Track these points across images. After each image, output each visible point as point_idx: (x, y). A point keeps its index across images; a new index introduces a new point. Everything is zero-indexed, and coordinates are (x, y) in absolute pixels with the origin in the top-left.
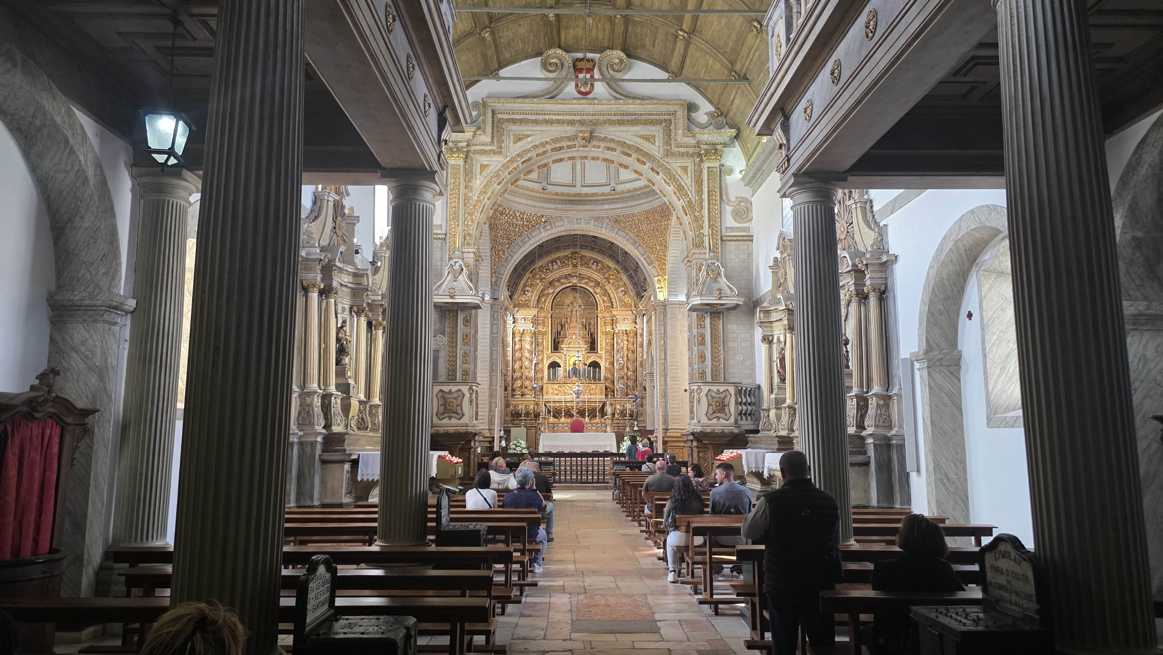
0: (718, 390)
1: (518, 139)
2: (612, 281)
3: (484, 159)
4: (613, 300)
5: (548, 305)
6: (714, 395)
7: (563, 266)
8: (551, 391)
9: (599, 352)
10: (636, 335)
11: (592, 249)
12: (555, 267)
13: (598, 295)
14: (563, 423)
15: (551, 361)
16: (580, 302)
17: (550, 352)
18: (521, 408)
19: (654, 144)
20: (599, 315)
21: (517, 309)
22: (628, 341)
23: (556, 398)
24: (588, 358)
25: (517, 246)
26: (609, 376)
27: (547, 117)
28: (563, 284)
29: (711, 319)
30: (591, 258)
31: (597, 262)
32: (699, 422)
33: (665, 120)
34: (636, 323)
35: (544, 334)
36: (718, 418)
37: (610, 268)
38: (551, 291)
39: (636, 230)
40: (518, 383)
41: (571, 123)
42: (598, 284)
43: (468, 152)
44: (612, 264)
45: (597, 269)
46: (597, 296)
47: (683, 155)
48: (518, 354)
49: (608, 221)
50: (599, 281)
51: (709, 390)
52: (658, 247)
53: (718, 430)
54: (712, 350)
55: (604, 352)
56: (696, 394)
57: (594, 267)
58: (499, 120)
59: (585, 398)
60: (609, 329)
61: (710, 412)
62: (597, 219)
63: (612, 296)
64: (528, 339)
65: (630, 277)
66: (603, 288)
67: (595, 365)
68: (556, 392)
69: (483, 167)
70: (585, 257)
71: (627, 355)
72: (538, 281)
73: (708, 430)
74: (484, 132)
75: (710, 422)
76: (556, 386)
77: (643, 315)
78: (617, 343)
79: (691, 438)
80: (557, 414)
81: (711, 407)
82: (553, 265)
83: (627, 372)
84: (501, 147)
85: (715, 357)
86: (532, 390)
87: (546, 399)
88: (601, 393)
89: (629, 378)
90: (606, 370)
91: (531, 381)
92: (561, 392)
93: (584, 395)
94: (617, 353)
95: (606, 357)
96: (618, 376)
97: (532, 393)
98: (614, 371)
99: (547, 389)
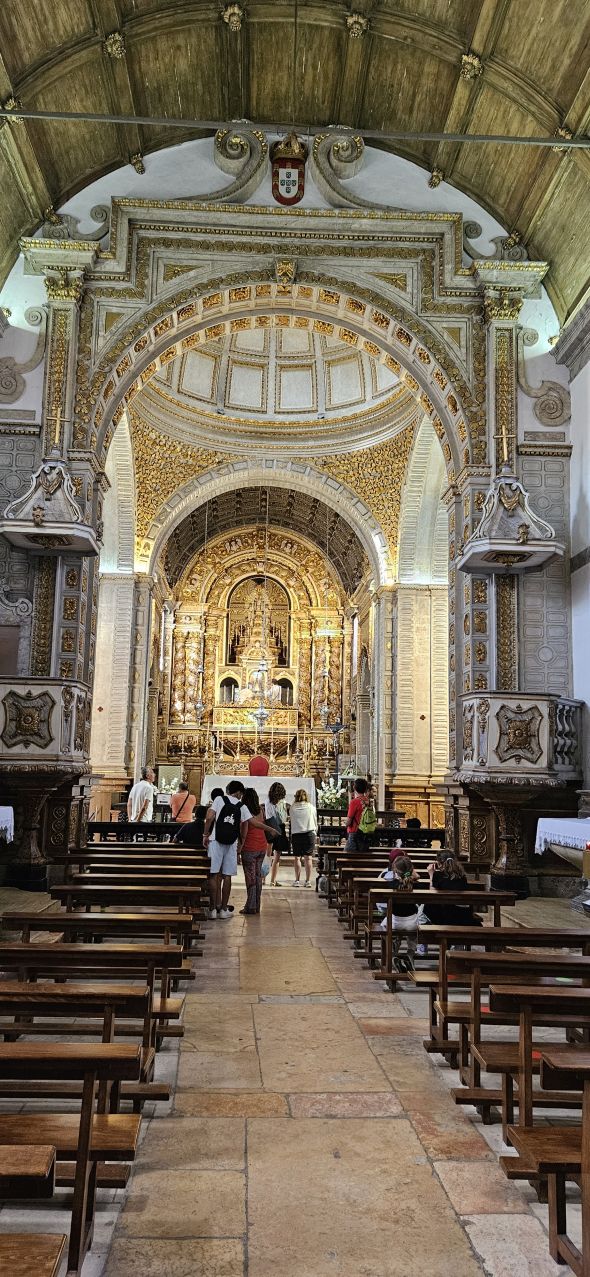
0: (519, 707)
1: (172, 272)
2: (311, 570)
3: (113, 305)
4: (312, 596)
5: (223, 601)
6: (511, 715)
7: (245, 547)
8: (223, 718)
10: (343, 644)
11: (286, 525)
12: (234, 548)
13: (292, 589)
14: (238, 762)
15: (224, 676)
16: (267, 601)
18: (182, 739)
19: (404, 288)
20: (293, 616)
21: (179, 603)
22: (331, 652)
23: (230, 727)
24: (276, 673)
25: (177, 498)
26: (304, 699)
27: (224, 238)
28: (244, 572)
29: (497, 586)
30: (283, 538)
31: (292, 543)
32: (483, 764)
33: (424, 251)
34: (343, 628)
35: (216, 639)
36: (519, 758)
37: (309, 551)
38: (228, 581)
39: (353, 479)
41: (265, 249)
42: (291, 573)
43: (86, 292)
44: (311, 546)
45: (291, 553)
46: (290, 591)
47: (450, 309)
48: (180, 666)
49: (313, 464)
50: (294, 569)
51: (503, 707)
52: (386, 504)
53: (519, 779)
54: (498, 641)
56: (477, 714)
57: (287, 550)
58: (141, 240)
59: (270, 728)
60: (305, 635)
61: (504, 746)
62: (296, 461)
63: (311, 590)
64: (195, 645)
65: (337, 565)
66: (299, 578)
67: (285, 684)
68: (231, 719)
69: (111, 317)
70: (275, 535)
71: (330, 672)
72: (210, 567)
73: (501, 779)
74: (114, 254)
75: (504, 764)
76: (231, 711)
77: (354, 617)
78: (317, 655)
79: (460, 791)
80: (229, 749)
81: (506, 737)
82: (231, 545)
83: (329, 695)
84: (143, 286)
85: (502, 652)
86: (198, 716)
87: (215, 727)
88: (293, 722)
89: (331, 703)
90: (300, 690)
91: (197, 703)
92: (237, 719)
93: (269, 723)
94: (316, 667)
95: (301, 673)
96: (316, 699)
97: (198, 720)
98: (311, 692)
99: (218, 714)
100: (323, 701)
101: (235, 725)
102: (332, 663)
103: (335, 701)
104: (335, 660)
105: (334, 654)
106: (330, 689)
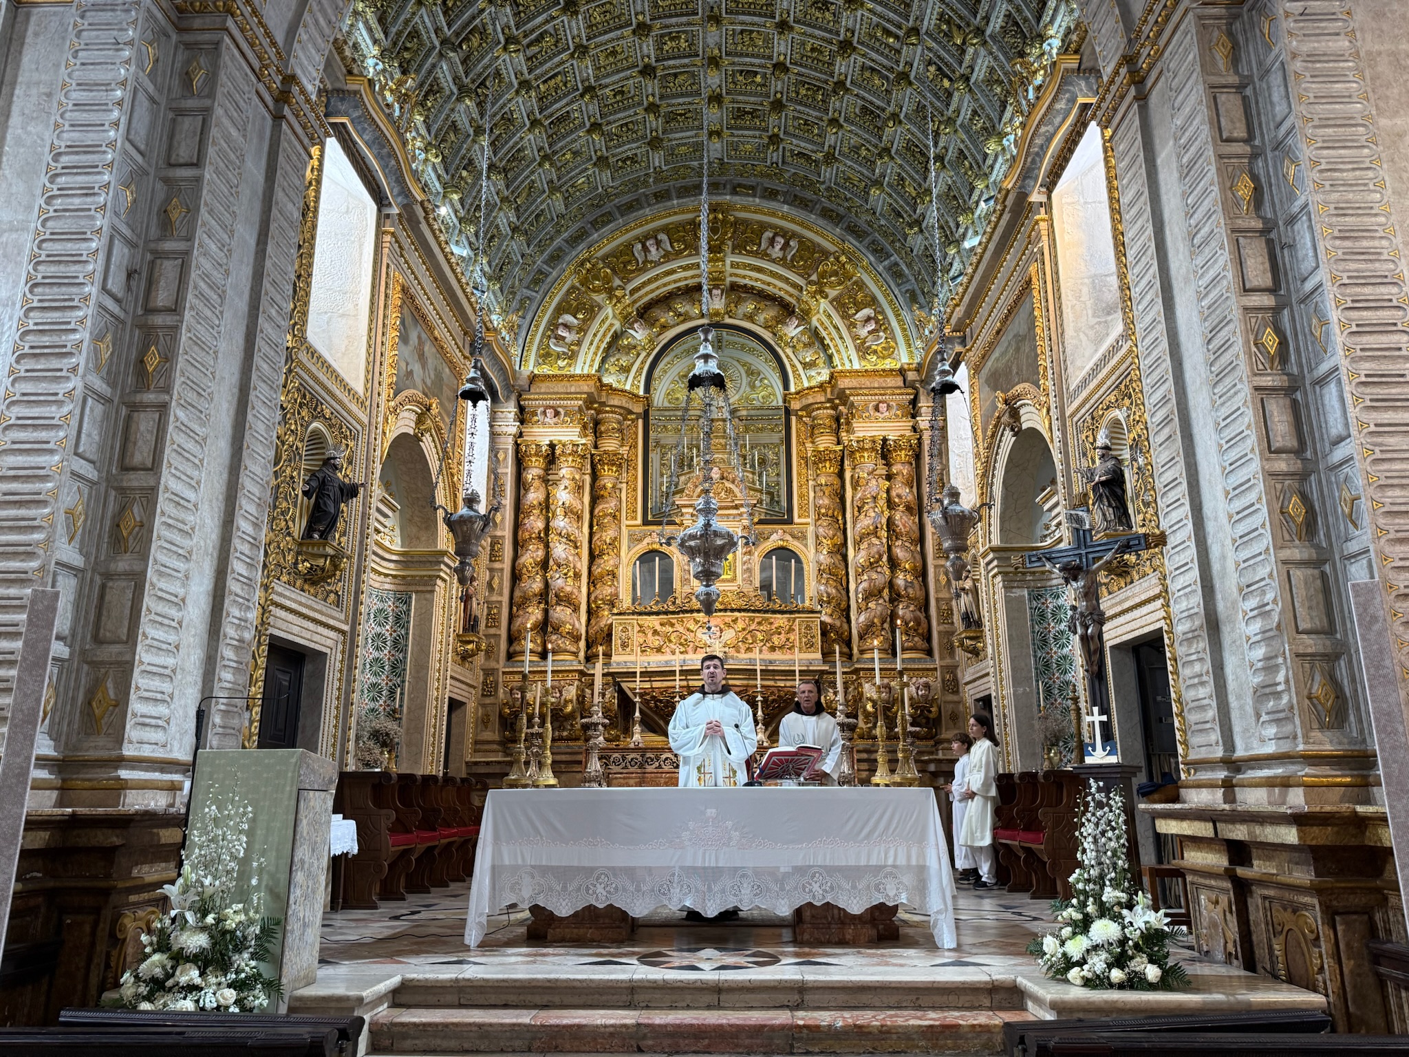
2: (832, 293)
4: (836, 356)
5: (635, 382)
7: (678, 254)
8: (637, 639)
9: (796, 520)
10: (919, 455)
12: (654, 255)
15: (642, 548)
17: (639, 521)
18: (535, 694)
20: (795, 405)
22: (889, 476)
23: (655, 661)
24: (763, 537)
26: (833, 591)
28: (680, 318)
35: (621, 464)
37: (825, 249)
40: (530, 613)
44: (831, 238)
46: (785, 353)
50: (793, 298)
55: (811, 521)
59: (751, 660)
60: (825, 442)
64: (571, 474)
68: (655, 641)
70: (746, 221)
72: (602, 298)
76: (654, 622)
83: (894, 576)
86: (577, 639)
87: (618, 664)
88: (810, 646)
89: (899, 595)
90: (820, 572)
91: (576, 609)
92: (670, 641)
93: (749, 650)
94: (856, 513)
95: (821, 530)
96: (861, 587)
97: (578, 648)
98: (847, 574)
99: (625, 630)
100: (880, 591)
101: (668, 657)
102: (897, 500)
103: (910, 591)
104: (903, 492)
105: (899, 478)
106: (894, 564)
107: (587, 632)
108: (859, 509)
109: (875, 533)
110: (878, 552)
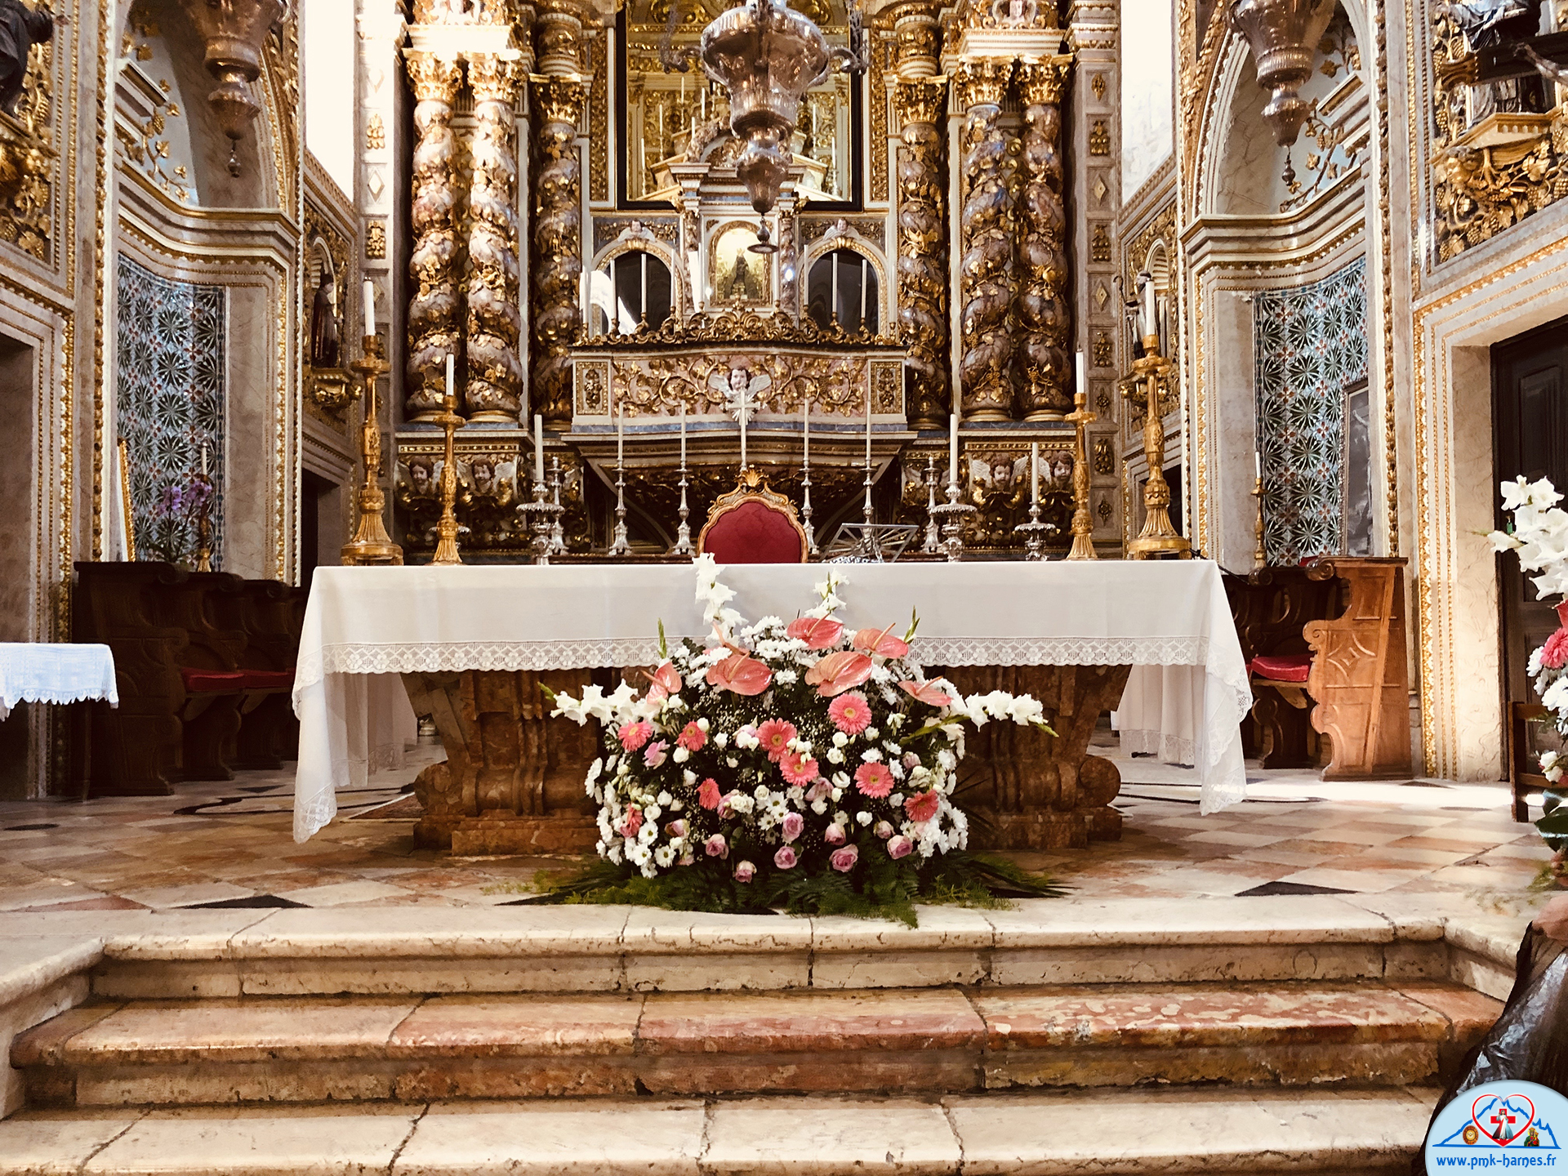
8: (612, 389)
9: (867, 203)
10: (1070, 85)
15: (617, 246)
17: (612, 202)
23: (643, 425)
24: (813, 232)
34: (1068, 25)
35: (580, 98)
40: (436, 347)
55: (891, 204)
60: (918, 72)
68: (644, 394)
76: (637, 363)
78: (965, 142)
83: (1024, 291)
86: (514, 389)
87: (584, 428)
88: (886, 401)
89: (1029, 322)
90: (906, 287)
91: (512, 341)
92: (667, 394)
93: (790, 407)
94: (967, 189)
95: (908, 219)
96: (971, 309)
97: (517, 404)
98: (947, 291)
99: (592, 375)
100: (1001, 317)
101: (664, 419)
102: (1032, 166)
103: (1048, 314)
104: (1040, 152)
105: (1037, 130)
106: (1024, 270)
107: (531, 381)
108: (972, 180)
109: (995, 222)
110: (1000, 252)
